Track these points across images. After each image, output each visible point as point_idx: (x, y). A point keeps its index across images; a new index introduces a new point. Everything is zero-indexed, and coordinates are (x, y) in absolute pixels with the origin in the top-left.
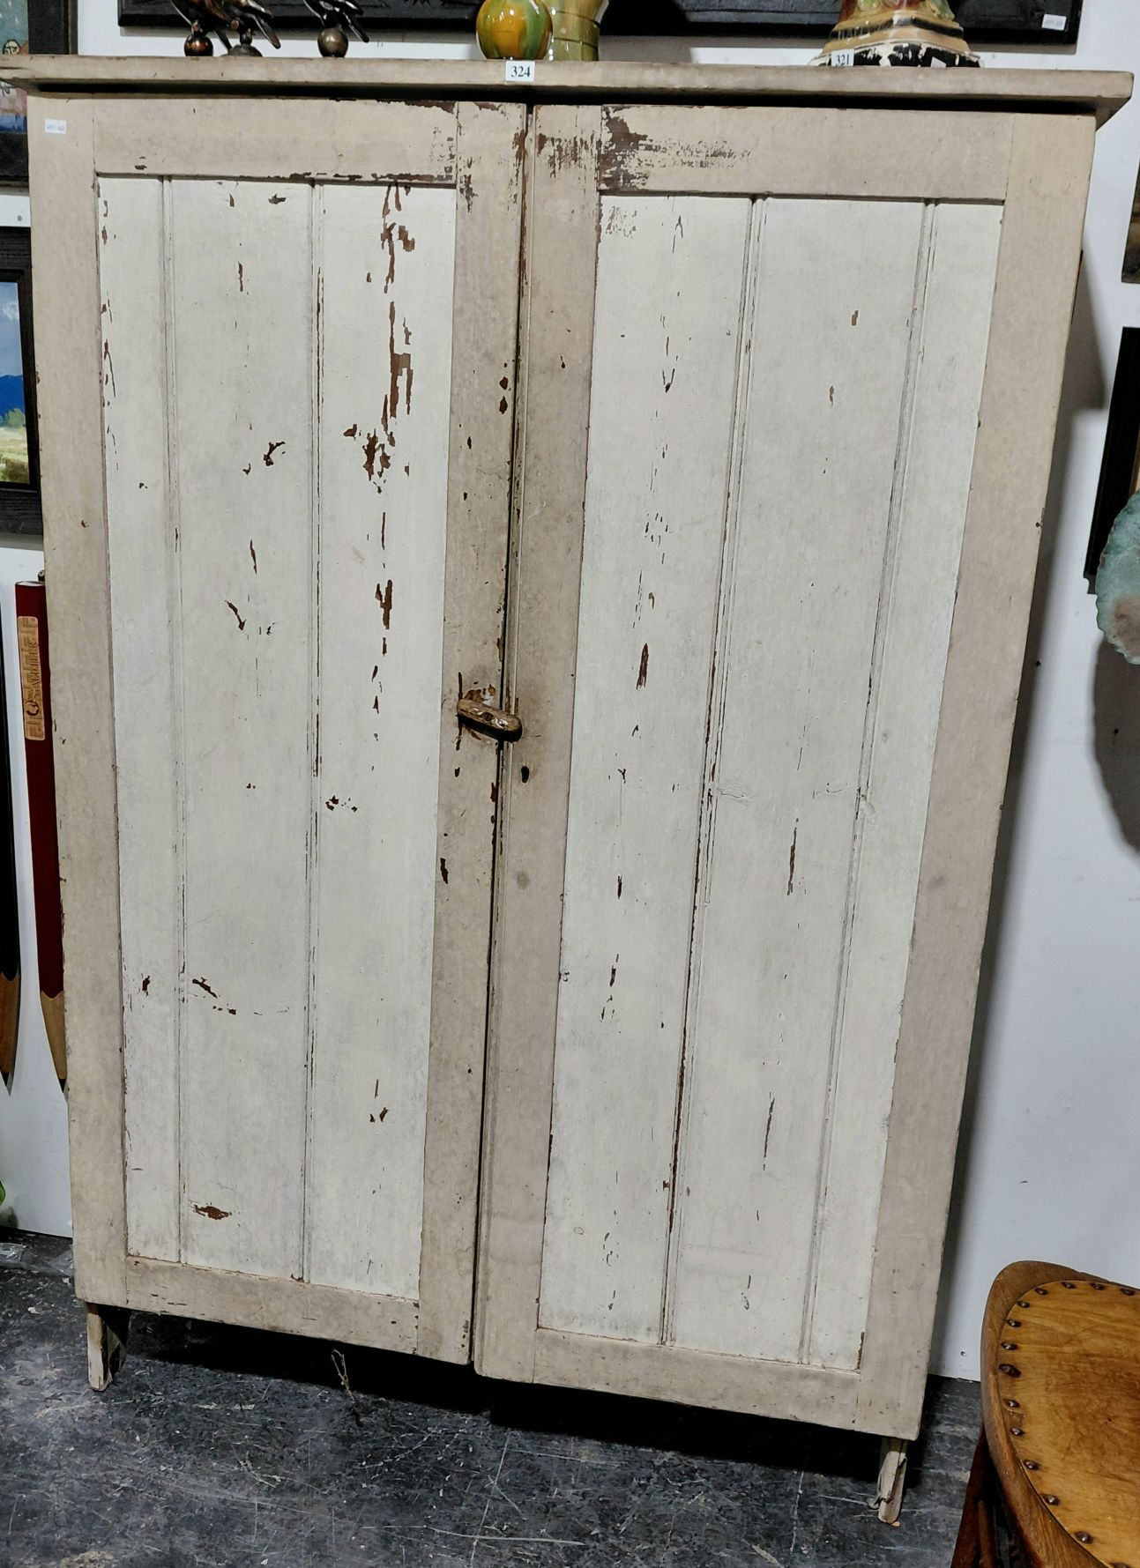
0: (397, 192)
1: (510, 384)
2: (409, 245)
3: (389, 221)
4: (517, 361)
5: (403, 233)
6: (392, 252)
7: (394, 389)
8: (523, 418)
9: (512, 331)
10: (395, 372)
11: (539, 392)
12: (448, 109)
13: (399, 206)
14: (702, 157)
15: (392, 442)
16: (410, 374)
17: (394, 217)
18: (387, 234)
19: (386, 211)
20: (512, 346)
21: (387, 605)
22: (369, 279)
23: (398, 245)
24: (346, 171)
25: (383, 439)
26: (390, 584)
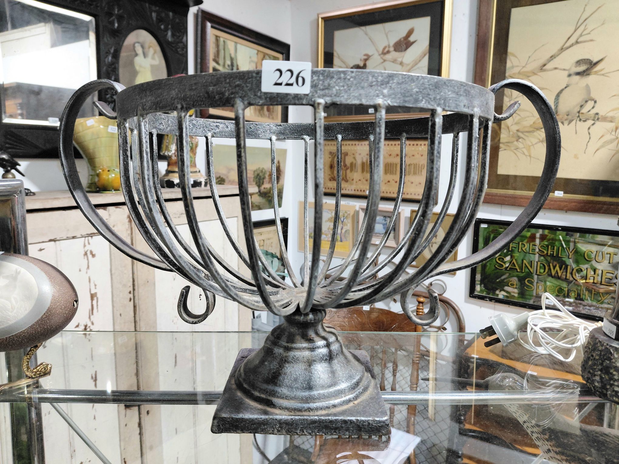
0: (88, 240)
1: (132, 292)
2: (93, 256)
3: (86, 249)
4: (134, 285)
5: (91, 252)
6: (88, 259)
7: (92, 306)
8: (137, 301)
9: (131, 275)
10: (92, 299)
11: (141, 291)
12: (105, 209)
13: (89, 244)
14: (178, 215)
15: (93, 324)
16: (97, 299)
17: (88, 248)
18: (86, 254)
19: (85, 246)
20: (131, 280)
21: (95, 380)
22: (80, 271)
23: (90, 256)
24: (71, 235)
25: (89, 324)
26: (96, 372)
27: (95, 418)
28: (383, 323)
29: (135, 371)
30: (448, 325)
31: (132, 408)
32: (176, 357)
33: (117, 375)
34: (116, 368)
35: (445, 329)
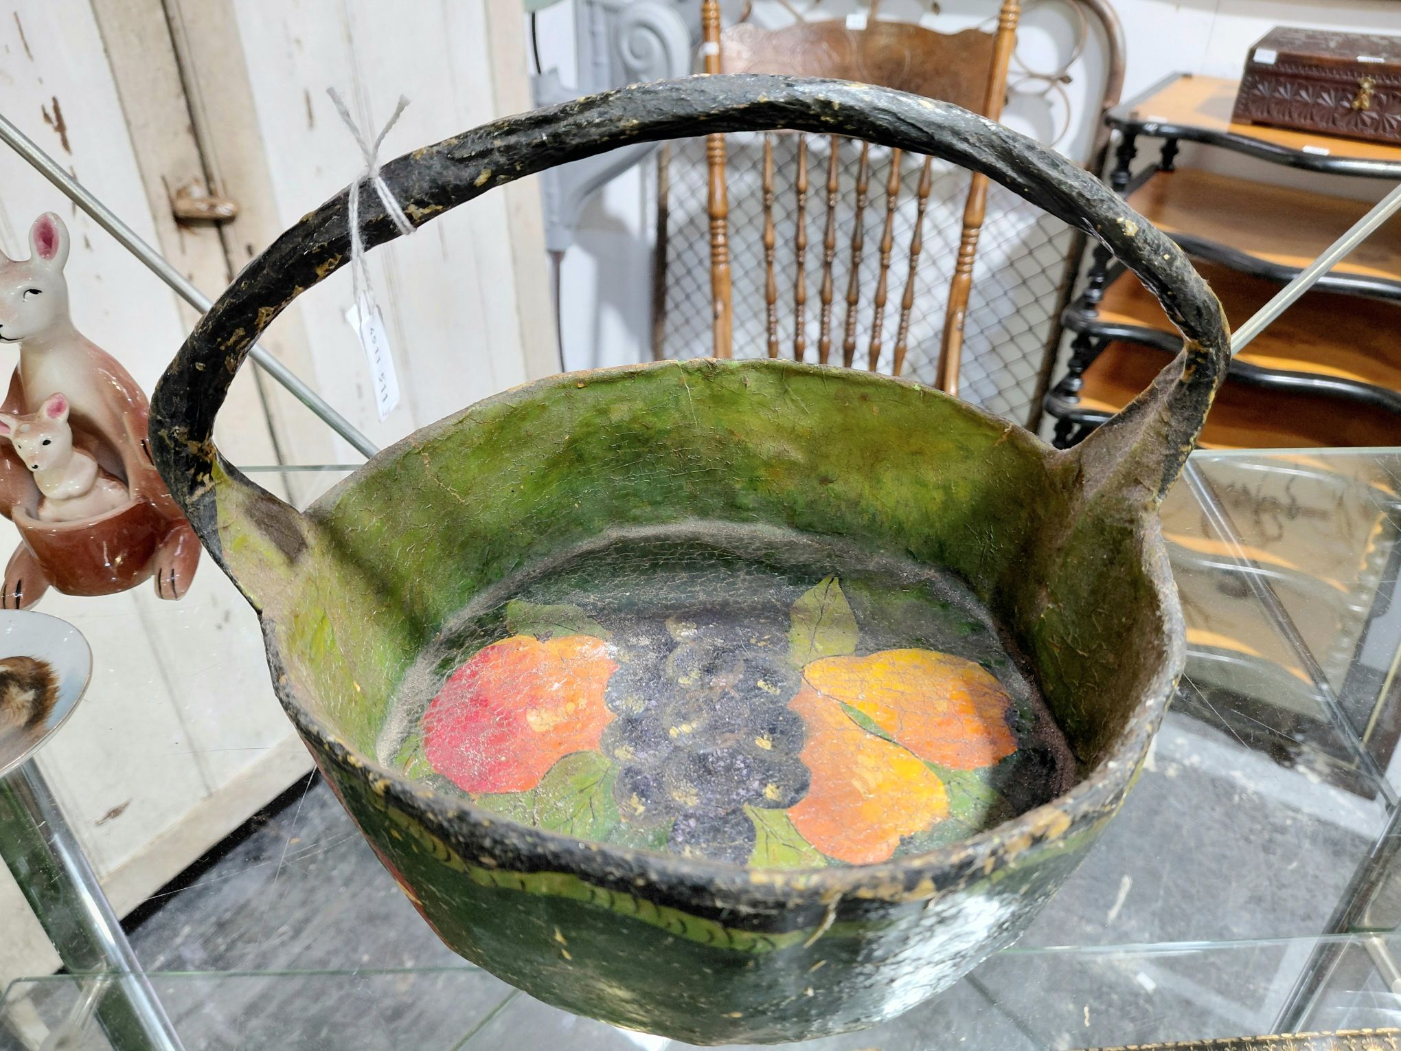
26: (55, 100)
27: (88, 245)
28: (899, 63)
29: (187, 121)
30: (1077, 71)
31: (197, 230)
32: (308, 100)
33: (128, 123)
34: (120, 99)
35: (1067, 80)
